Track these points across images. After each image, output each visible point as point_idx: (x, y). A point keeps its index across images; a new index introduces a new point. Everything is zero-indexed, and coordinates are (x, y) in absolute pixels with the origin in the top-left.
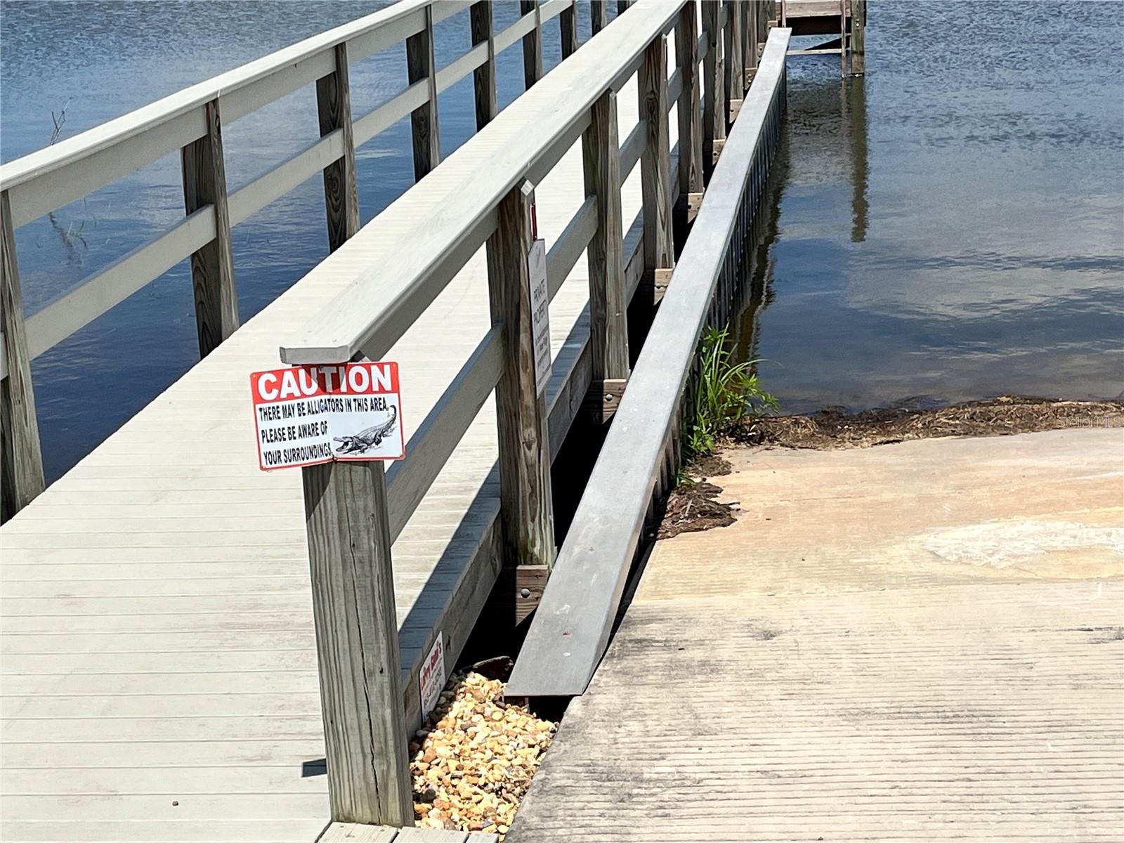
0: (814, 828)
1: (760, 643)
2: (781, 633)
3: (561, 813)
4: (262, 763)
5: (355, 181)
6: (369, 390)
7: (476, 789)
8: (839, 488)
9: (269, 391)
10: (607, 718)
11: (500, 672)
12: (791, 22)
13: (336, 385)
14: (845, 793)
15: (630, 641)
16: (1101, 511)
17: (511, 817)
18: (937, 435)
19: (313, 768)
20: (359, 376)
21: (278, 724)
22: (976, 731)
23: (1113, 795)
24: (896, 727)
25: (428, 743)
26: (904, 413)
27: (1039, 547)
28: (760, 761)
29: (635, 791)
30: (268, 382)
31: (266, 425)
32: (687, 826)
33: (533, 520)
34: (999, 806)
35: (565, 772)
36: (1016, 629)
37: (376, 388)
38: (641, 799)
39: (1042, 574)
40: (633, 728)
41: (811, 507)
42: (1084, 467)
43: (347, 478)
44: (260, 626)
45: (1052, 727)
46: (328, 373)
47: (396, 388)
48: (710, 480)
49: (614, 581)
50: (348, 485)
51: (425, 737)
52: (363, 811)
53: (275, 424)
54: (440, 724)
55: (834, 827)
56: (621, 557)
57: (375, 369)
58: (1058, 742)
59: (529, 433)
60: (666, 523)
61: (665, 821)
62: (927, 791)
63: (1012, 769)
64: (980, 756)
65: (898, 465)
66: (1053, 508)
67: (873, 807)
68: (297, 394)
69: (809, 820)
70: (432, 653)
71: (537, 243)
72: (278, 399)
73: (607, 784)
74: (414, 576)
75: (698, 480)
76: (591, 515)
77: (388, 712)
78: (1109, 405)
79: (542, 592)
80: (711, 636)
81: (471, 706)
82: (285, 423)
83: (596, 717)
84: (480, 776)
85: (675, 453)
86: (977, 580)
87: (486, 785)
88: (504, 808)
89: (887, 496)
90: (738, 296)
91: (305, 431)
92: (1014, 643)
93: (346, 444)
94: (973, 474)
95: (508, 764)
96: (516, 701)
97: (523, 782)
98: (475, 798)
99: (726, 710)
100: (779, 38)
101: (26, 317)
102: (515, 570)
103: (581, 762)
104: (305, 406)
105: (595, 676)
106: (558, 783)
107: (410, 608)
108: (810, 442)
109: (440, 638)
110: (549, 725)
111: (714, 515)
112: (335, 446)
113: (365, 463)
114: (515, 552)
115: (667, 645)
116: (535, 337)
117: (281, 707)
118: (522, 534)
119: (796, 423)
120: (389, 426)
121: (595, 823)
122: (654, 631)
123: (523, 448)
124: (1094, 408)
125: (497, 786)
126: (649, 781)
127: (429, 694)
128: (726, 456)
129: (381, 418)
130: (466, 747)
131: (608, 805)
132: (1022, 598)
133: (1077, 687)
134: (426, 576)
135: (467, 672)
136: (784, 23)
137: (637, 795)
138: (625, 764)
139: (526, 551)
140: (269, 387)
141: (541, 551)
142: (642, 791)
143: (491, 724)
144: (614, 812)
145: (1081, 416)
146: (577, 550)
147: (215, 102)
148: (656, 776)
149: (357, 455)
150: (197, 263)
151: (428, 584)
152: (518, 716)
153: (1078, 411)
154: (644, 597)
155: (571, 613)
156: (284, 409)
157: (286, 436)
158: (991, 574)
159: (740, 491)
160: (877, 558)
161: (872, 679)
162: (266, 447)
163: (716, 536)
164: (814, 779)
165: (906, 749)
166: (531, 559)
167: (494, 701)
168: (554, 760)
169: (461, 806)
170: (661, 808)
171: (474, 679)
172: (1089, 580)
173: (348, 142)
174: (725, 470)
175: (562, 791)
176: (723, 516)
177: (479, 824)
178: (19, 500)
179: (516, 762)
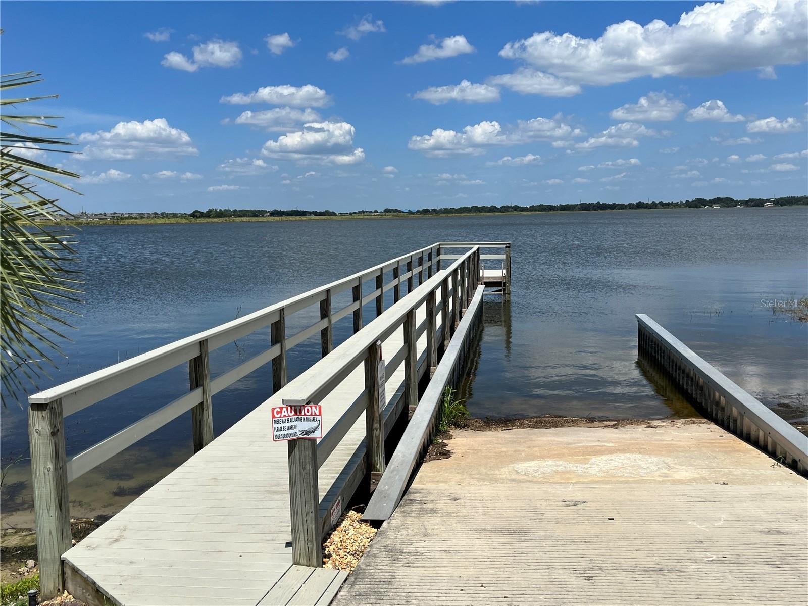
0: (459, 572)
1: (453, 502)
2: (460, 499)
3: (373, 564)
4: (273, 542)
5: (332, 336)
6: (311, 415)
7: (346, 554)
8: (488, 446)
9: (277, 414)
10: (395, 529)
11: (361, 510)
12: (485, 283)
13: (300, 412)
14: (471, 560)
15: (408, 500)
16: (575, 458)
17: (356, 564)
18: (524, 428)
19: (288, 545)
20: (308, 410)
21: (280, 528)
22: (520, 538)
23: (563, 564)
24: (493, 536)
25: (332, 536)
26: (514, 420)
27: (552, 470)
28: (445, 547)
29: (400, 557)
30: (277, 411)
31: (276, 426)
32: (416, 570)
33: (377, 456)
34: (523, 566)
35: (377, 548)
36: (540, 500)
37: (313, 414)
38: (402, 560)
39: (552, 480)
40: (404, 533)
41: (478, 452)
42: (572, 441)
43: (303, 444)
44: (279, 492)
45: (546, 537)
46: (298, 409)
47: (320, 414)
48: (445, 441)
49: (404, 479)
50: (303, 447)
51: (332, 534)
52: (304, 561)
53: (279, 425)
54: (337, 529)
55: (465, 573)
56: (407, 470)
57: (313, 408)
58: (548, 543)
59: (377, 426)
60: (427, 457)
61: (408, 568)
62: (500, 560)
63: (530, 553)
64: (520, 547)
65: (509, 438)
66: (560, 456)
67: (480, 565)
68: (287, 415)
69: (458, 569)
70: (336, 503)
71: (381, 361)
72: (280, 417)
73: (391, 553)
74: (333, 475)
75: (440, 441)
76: (399, 454)
77: (313, 526)
78: (583, 419)
79: (379, 481)
80: (436, 499)
81: (349, 522)
82: (282, 425)
83: (391, 528)
84: (348, 549)
85: (433, 431)
86: (530, 482)
87: (349, 552)
88: (354, 561)
89: (504, 450)
90: (461, 376)
91: (289, 428)
92: (539, 506)
93: (303, 433)
94: (533, 442)
95: (358, 545)
96: (365, 521)
97: (363, 551)
98: (345, 557)
99: (436, 527)
100: (480, 288)
101: (210, 382)
102: (370, 474)
103: (383, 545)
104: (290, 419)
105: (394, 513)
106: (374, 553)
107: (330, 487)
108: (481, 429)
109: (340, 498)
110: (376, 530)
111: (444, 454)
112: (299, 433)
113: (309, 439)
114: (371, 467)
115: (421, 502)
116: (380, 393)
117: (281, 522)
118: (373, 461)
119: (476, 421)
120: (317, 427)
121: (384, 568)
122: (417, 497)
123: (375, 431)
124: (577, 420)
125: (354, 552)
126: (406, 553)
127: (334, 518)
128: (451, 432)
129: (315, 424)
130: (345, 538)
131: (390, 562)
132: (544, 489)
133: (557, 523)
134: (338, 475)
135: (350, 510)
136: (483, 283)
137: (400, 558)
138: (398, 546)
139: (374, 466)
140: (278, 413)
141: (380, 467)
142: (402, 557)
143: (355, 530)
144: (391, 564)
145: (573, 423)
146: (393, 466)
147: (283, 309)
148: (408, 551)
149: (306, 436)
150: (274, 362)
151: (337, 478)
152: (365, 527)
153: (572, 421)
154: (416, 484)
155: (388, 490)
156: (282, 420)
157: (283, 430)
158: (535, 479)
159: (454, 445)
160: (497, 472)
161: (488, 517)
162: (276, 433)
163: (444, 462)
164: (462, 554)
165: (495, 544)
166: (376, 470)
167: (358, 521)
168: (374, 544)
169: (339, 560)
170: (408, 563)
171: (352, 513)
172: (568, 483)
173: (330, 322)
174: (450, 437)
175: (375, 556)
176: (447, 454)
177: (345, 567)
178: (204, 444)
179: (361, 544)
